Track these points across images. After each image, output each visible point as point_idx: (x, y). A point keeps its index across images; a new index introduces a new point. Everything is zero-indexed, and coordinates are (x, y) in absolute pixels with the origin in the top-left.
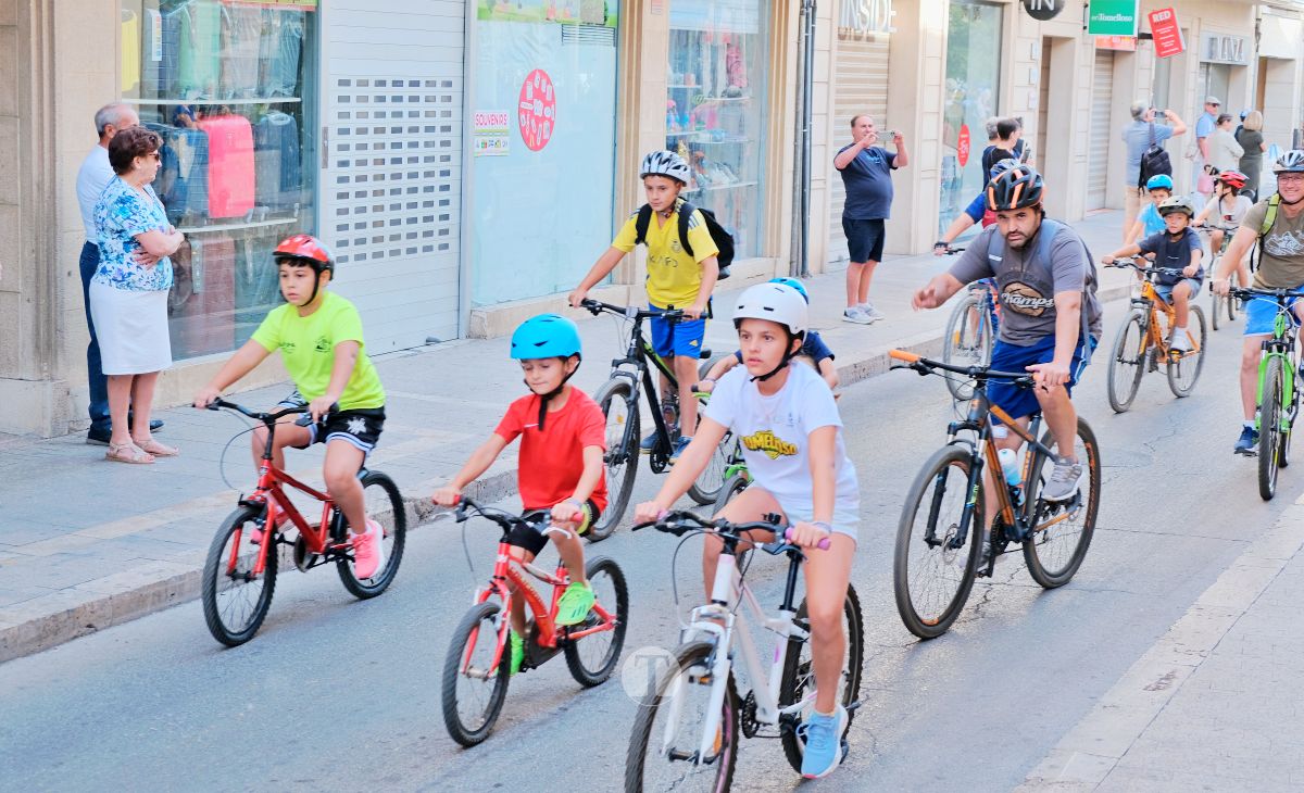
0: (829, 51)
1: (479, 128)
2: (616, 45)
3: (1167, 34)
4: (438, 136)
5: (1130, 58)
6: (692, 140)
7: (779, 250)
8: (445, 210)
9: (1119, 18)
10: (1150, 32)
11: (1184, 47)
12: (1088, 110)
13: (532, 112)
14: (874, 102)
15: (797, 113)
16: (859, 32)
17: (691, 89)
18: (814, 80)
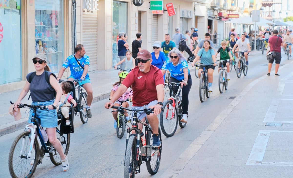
0: (80, 15)
2: (20, 14)
3: (171, 10)
5: (162, 17)
6: (43, 40)
9: (158, 6)
10: (166, 9)
11: (176, 13)
12: (151, 30)
14: (94, 29)
15: (72, 32)
16: (88, 10)
17: (42, 26)
18: (76, 23)
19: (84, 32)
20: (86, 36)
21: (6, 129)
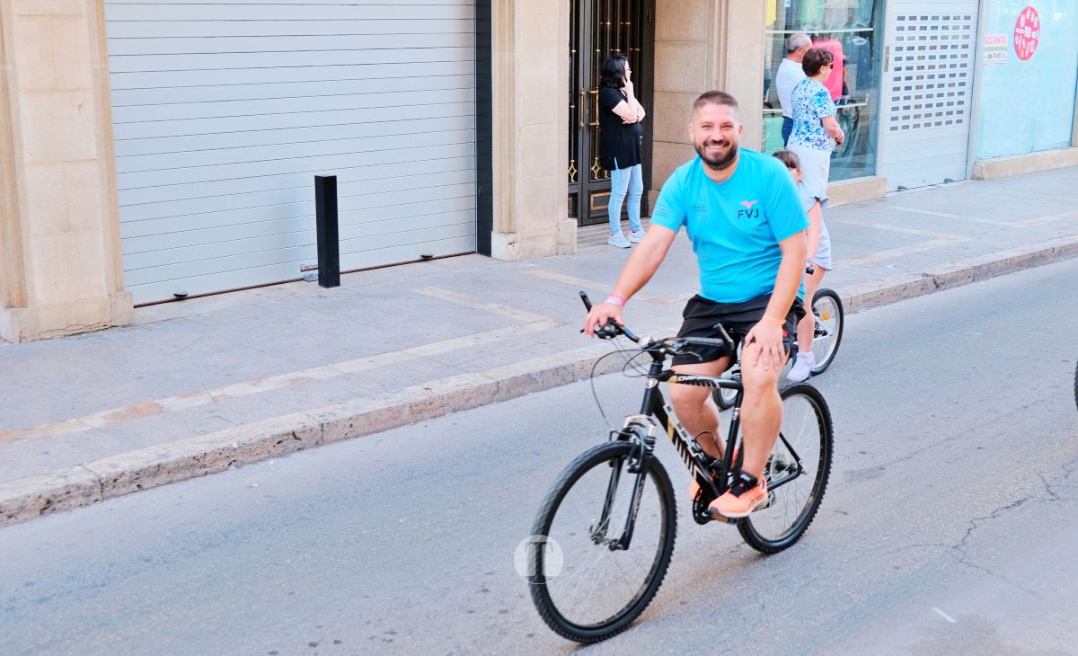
1: (986, 46)
4: (959, 51)
8: (961, 98)
13: (1023, 35)
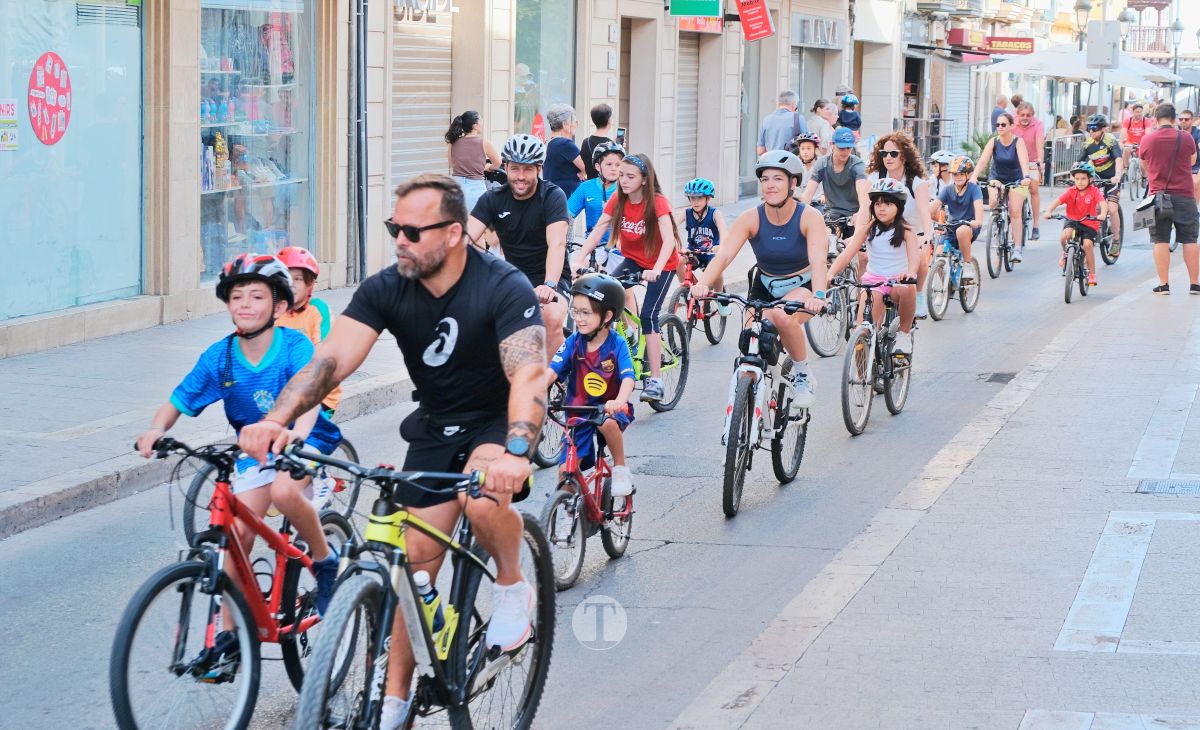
0: (384, 33)
2: (140, 25)
3: (755, 15)
5: (718, 40)
6: (231, 132)
7: (333, 254)
10: (737, 13)
11: (773, 29)
12: (673, 98)
13: (44, 101)
14: (437, 89)
15: (350, 101)
16: (417, 12)
17: (230, 75)
18: (368, 65)
19: (398, 101)
20: (407, 118)
21: (78, 491)
